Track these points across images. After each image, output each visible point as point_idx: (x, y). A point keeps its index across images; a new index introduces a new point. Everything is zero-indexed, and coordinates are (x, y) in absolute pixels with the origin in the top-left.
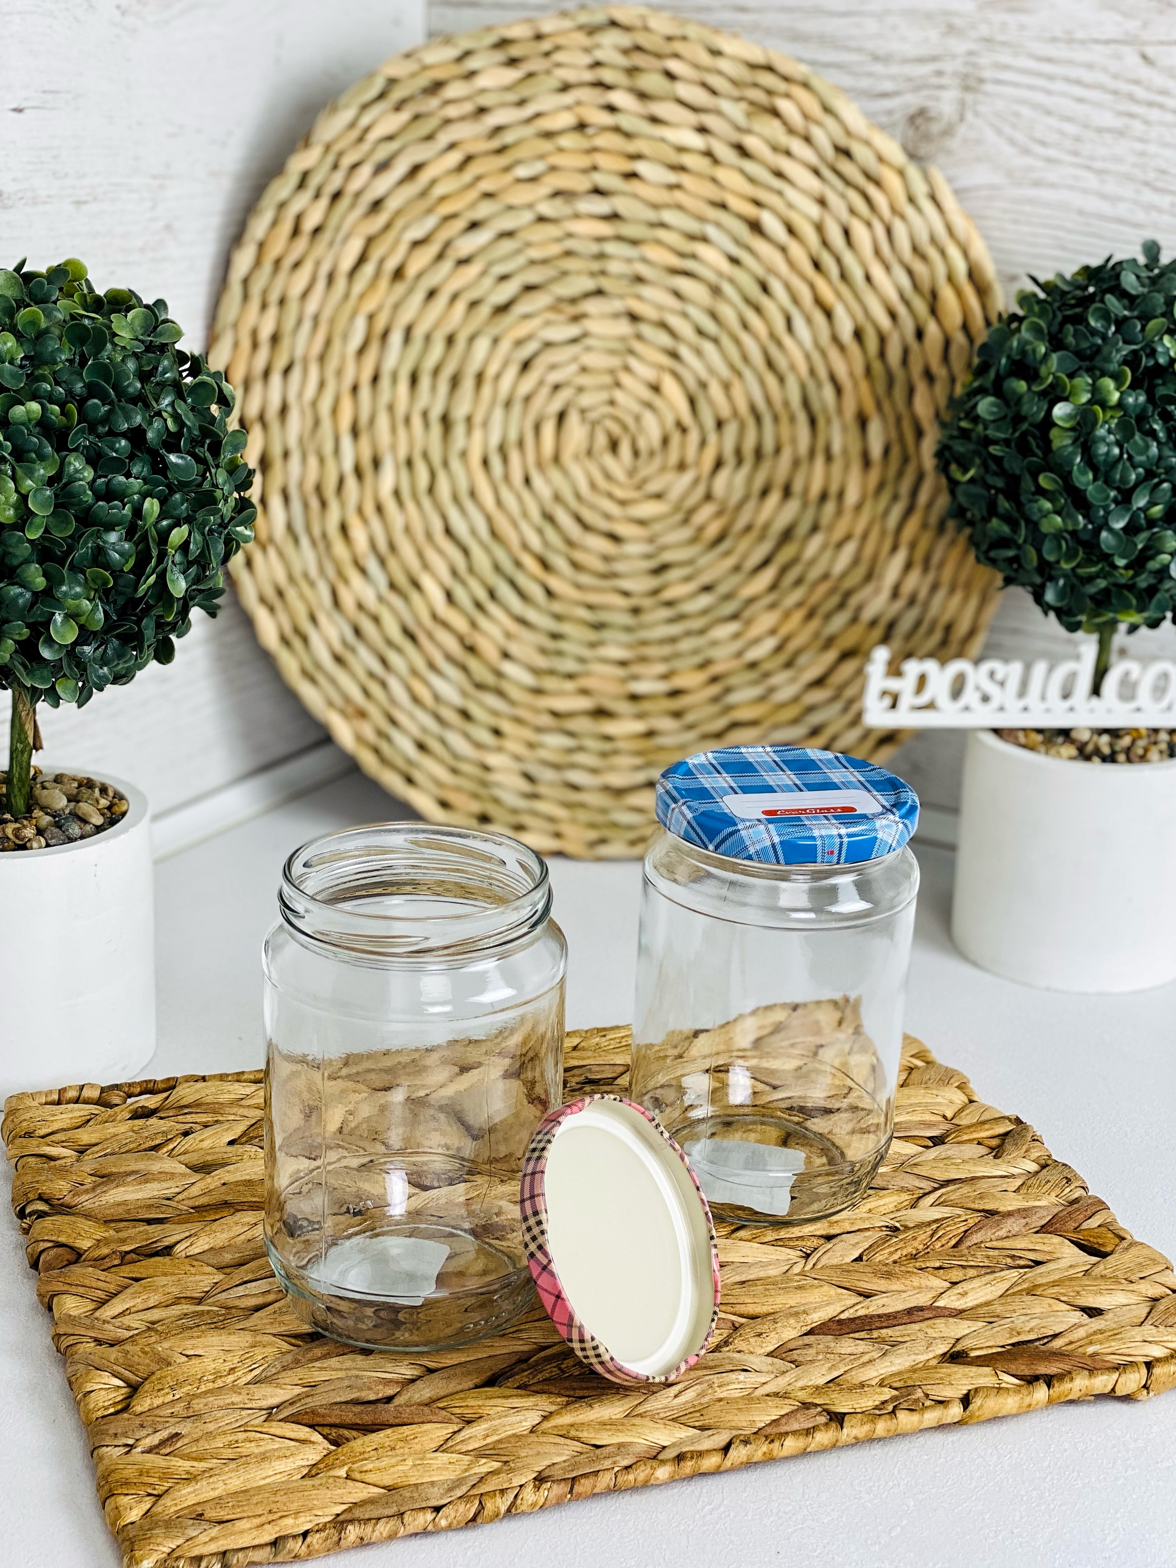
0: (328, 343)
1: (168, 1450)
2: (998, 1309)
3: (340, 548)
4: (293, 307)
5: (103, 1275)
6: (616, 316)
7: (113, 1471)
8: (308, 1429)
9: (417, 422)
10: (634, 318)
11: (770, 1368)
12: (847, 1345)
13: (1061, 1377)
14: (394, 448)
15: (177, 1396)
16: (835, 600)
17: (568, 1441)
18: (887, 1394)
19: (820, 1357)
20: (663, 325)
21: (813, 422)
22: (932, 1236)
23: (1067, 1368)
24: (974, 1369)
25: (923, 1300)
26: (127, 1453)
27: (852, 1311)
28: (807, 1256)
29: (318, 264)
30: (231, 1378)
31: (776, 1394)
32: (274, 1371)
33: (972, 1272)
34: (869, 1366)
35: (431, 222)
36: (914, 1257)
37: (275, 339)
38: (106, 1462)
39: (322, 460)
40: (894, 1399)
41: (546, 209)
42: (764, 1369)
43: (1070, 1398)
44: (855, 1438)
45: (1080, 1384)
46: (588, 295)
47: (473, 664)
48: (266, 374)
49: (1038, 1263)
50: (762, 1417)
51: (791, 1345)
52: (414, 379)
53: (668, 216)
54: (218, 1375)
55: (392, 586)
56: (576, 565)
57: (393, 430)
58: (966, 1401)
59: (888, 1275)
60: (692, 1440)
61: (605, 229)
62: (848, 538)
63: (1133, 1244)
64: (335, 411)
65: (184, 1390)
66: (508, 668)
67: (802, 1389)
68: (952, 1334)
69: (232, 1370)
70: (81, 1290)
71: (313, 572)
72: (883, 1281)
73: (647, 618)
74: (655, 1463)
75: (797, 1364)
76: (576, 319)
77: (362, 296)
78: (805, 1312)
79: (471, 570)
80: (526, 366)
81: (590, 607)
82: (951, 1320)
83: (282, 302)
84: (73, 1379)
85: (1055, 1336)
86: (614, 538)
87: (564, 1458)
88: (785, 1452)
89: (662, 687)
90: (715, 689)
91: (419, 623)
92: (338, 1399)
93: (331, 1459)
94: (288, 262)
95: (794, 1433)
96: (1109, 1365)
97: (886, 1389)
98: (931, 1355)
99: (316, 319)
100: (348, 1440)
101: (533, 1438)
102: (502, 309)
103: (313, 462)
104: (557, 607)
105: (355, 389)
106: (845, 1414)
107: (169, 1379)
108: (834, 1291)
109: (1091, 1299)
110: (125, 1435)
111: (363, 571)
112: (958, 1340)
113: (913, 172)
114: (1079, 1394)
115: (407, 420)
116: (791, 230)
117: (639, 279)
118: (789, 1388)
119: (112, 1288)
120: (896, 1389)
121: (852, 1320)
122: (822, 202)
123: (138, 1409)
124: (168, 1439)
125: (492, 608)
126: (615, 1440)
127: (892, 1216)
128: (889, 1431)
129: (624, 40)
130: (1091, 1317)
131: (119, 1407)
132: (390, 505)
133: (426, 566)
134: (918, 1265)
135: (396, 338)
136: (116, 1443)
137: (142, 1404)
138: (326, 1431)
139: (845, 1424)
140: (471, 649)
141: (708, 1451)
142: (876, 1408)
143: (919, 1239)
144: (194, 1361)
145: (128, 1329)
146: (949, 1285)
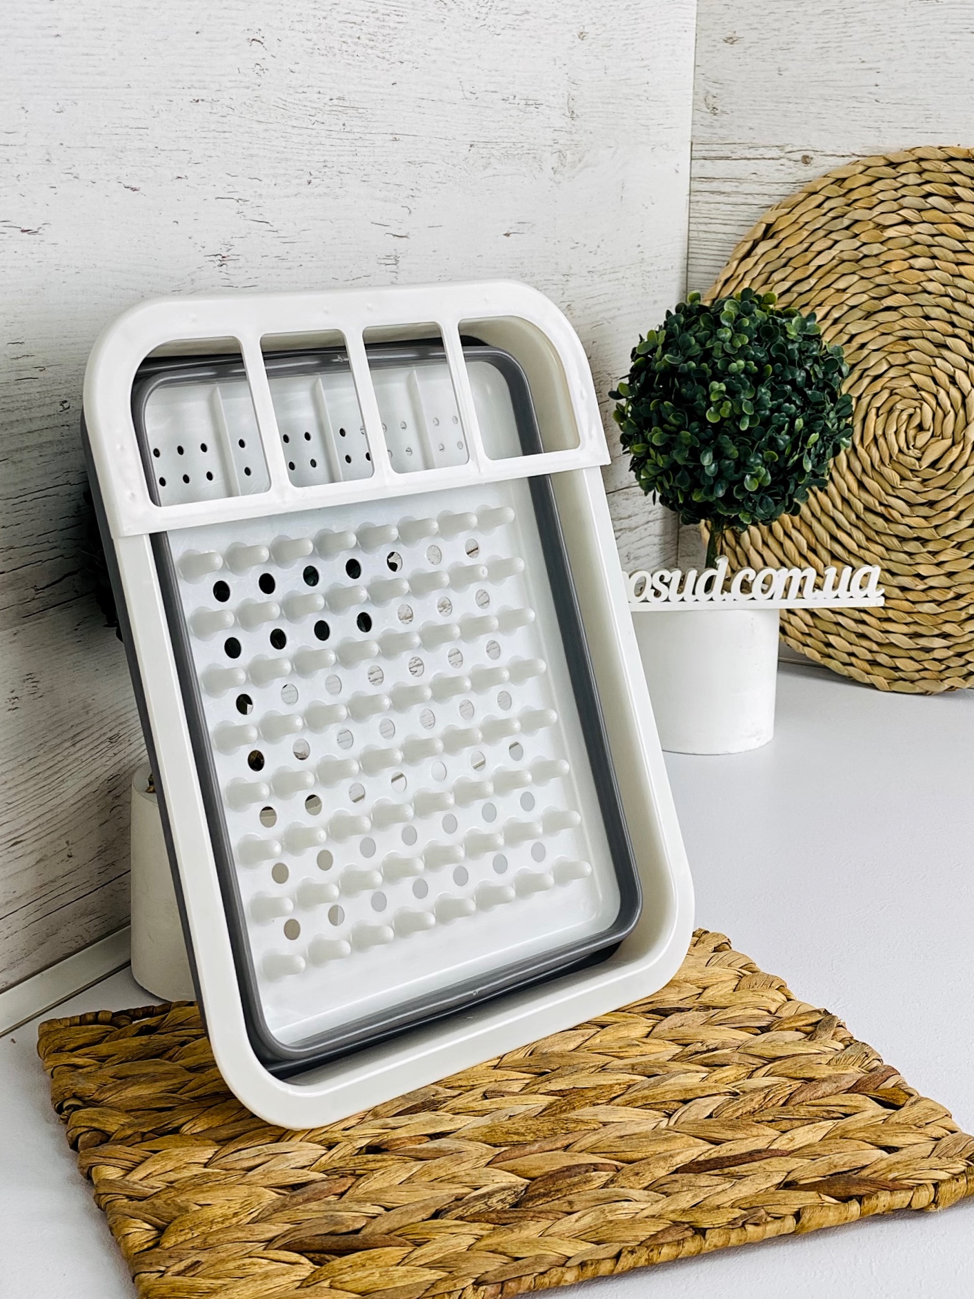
1: (192, 1273)
2: (819, 1150)
5: (129, 1150)
7: (151, 1290)
8: (297, 1255)
11: (648, 1199)
12: (703, 1179)
13: (869, 1196)
15: (195, 1235)
17: (497, 1255)
18: (737, 1213)
19: (685, 1189)
22: (765, 1098)
23: (873, 1189)
24: (803, 1193)
25: (761, 1144)
26: (161, 1276)
27: (706, 1155)
28: (669, 1116)
30: (234, 1220)
31: (653, 1216)
32: (268, 1213)
33: (797, 1123)
34: (723, 1194)
36: (753, 1113)
38: (145, 1284)
40: (742, 1217)
42: (643, 1199)
43: (876, 1212)
44: (715, 1246)
45: (884, 1200)
49: (847, 1115)
50: (644, 1233)
51: (662, 1181)
54: (226, 1218)
58: (797, 1216)
59: (733, 1127)
60: (591, 1252)
63: (920, 1100)
65: (200, 1230)
67: (673, 1212)
68: (785, 1169)
69: (235, 1214)
70: (114, 1161)
72: (729, 1132)
74: (564, 1269)
75: (667, 1194)
78: (671, 1156)
82: (783, 1158)
84: (114, 1226)
85: (864, 1167)
87: (495, 1268)
88: (662, 1259)
92: (319, 1232)
93: (317, 1274)
95: (668, 1243)
96: (906, 1187)
97: (737, 1210)
98: (769, 1185)
100: (328, 1261)
101: (470, 1254)
106: (706, 1229)
107: (188, 1223)
108: (692, 1140)
109: (889, 1141)
110: (158, 1264)
112: (789, 1173)
114: (884, 1209)
118: (663, 1212)
119: (137, 1159)
120: (744, 1209)
121: (707, 1161)
123: (167, 1245)
124: (191, 1266)
126: (532, 1254)
127: (733, 1084)
128: (740, 1240)
130: (889, 1153)
131: (150, 1244)
134: (755, 1119)
136: (152, 1269)
137: (169, 1241)
138: (312, 1255)
139: (707, 1236)
141: (604, 1259)
142: (729, 1223)
143: (755, 1100)
144: (206, 1208)
145: (152, 1188)
146: (778, 1133)
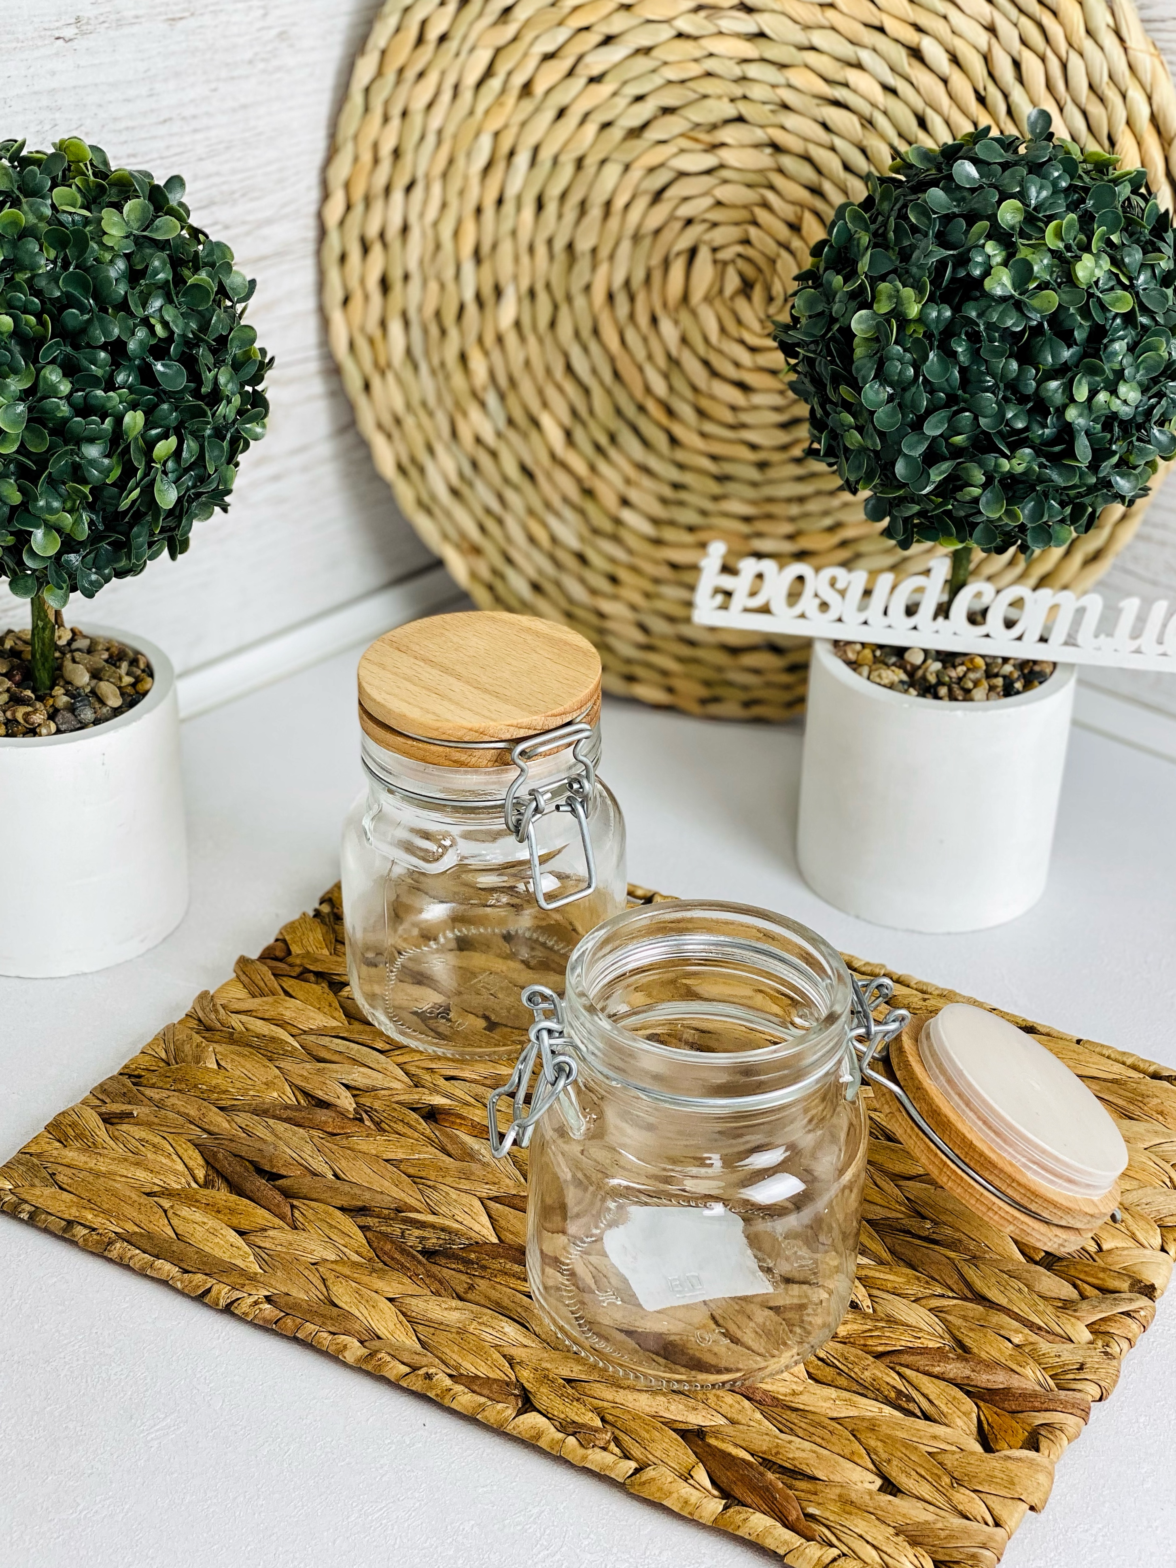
0: (451, 162)
3: (458, 380)
4: (417, 119)
6: (757, 146)
9: (541, 250)
10: (776, 148)
14: (516, 278)
20: (807, 158)
29: (443, 73)
35: (562, 35)
37: (397, 153)
39: (442, 286)
41: (684, 24)
46: (727, 122)
47: (590, 508)
48: (388, 190)
52: (540, 205)
53: (818, 38)
55: (511, 422)
56: (701, 413)
57: (517, 259)
61: (749, 50)
64: (456, 234)
66: (627, 515)
71: (432, 401)
73: (772, 473)
76: (714, 147)
77: (487, 112)
79: (591, 412)
80: (658, 196)
81: (714, 458)
83: (404, 114)
86: (743, 387)
91: (537, 462)
94: (410, 74)
99: (440, 132)
102: (636, 133)
103: (433, 286)
104: (680, 455)
105: (479, 211)
111: (483, 404)
115: (531, 249)
116: (955, 60)
117: (785, 107)
122: (991, 29)
125: (612, 452)
132: (511, 339)
133: (545, 405)
135: (522, 159)
140: (588, 493)
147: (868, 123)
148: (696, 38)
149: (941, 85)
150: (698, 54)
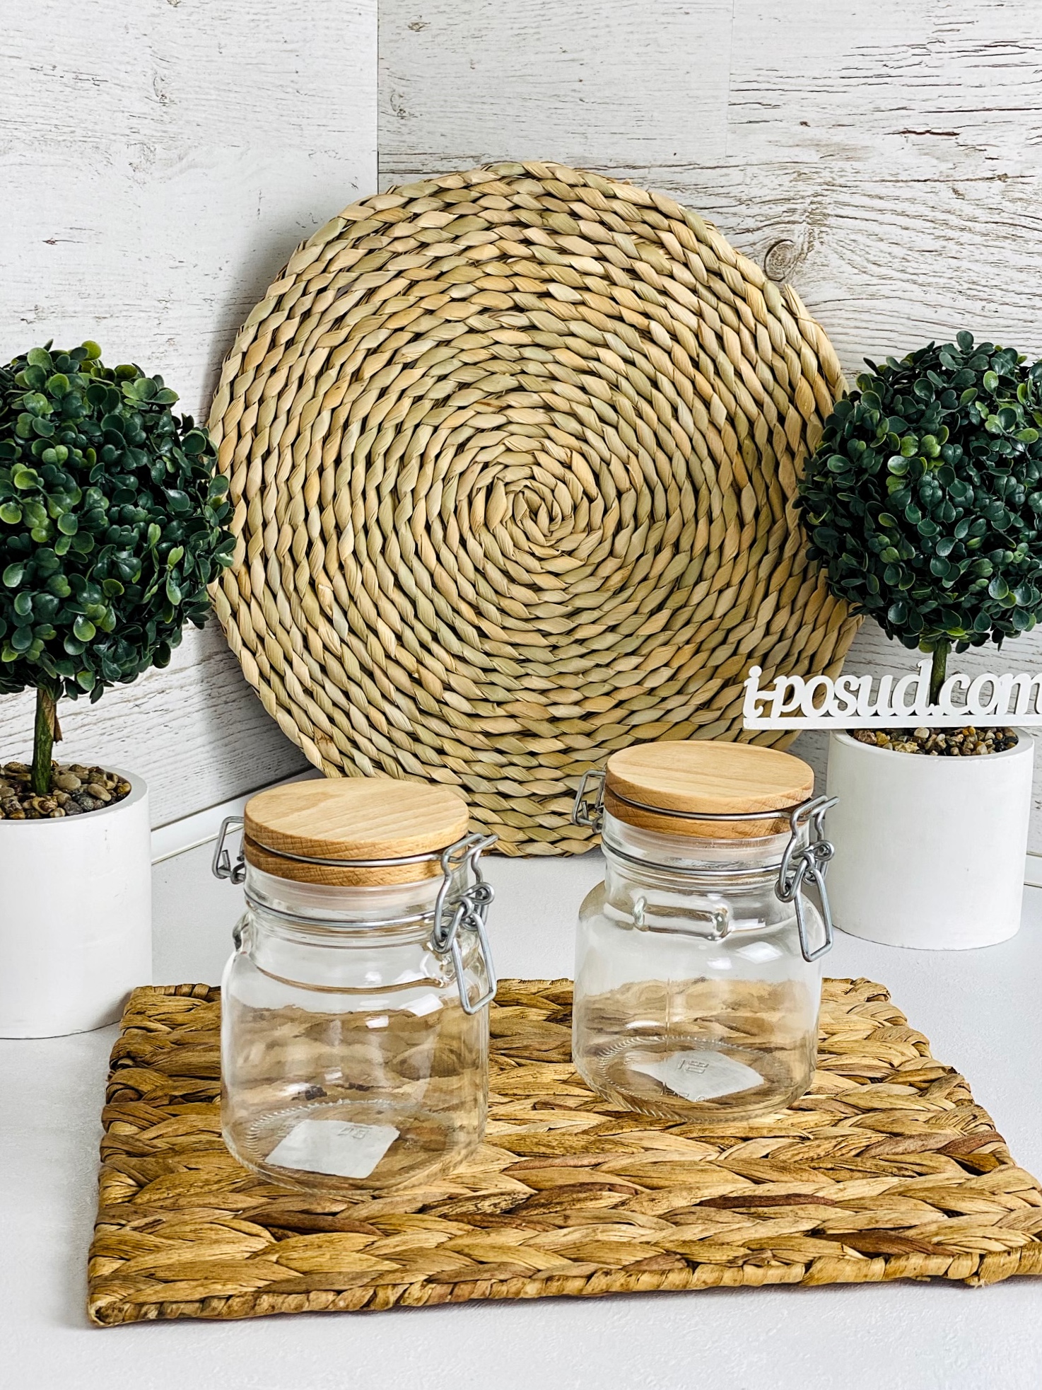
0: (298, 435)
2: (869, 1203)
3: (309, 600)
4: (271, 404)
6: (535, 407)
9: (372, 495)
10: (548, 408)
12: (723, 1215)
13: (898, 1256)
14: (352, 518)
16: (719, 636)
18: (742, 1252)
20: (573, 415)
21: (696, 492)
24: (825, 1242)
27: (740, 1192)
31: (649, 1243)
34: (739, 1232)
35: (383, 334)
37: (256, 430)
39: (295, 529)
40: (746, 1256)
41: (475, 322)
42: (648, 1225)
44: (703, 1283)
45: (915, 1263)
46: (511, 390)
47: (419, 694)
48: (249, 460)
50: (628, 1259)
51: (679, 1212)
52: (369, 462)
53: (575, 327)
55: (351, 630)
56: (503, 611)
57: (353, 503)
58: (808, 1265)
60: (565, 1267)
61: (523, 338)
62: (728, 585)
64: (304, 488)
66: (448, 696)
67: (672, 1241)
68: (820, 1217)
71: (288, 621)
73: (562, 654)
74: (527, 1281)
75: (677, 1224)
76: (502, 409)
77: (327, 394)
78: (699, 1188)
79: (418, 617)
80: (461, 448)
81: (514, 645)
82: (824, 1207)
83: (261, 401)
86: (536, 588)
87: (454, 1268)
88: (641, 1286)
89: (577, 711)
90: (620, 713)
91: (375, 662)
94: (266, 370)
97: (743, 1249)
98: (797, 1230)
99: (290, 411)
102: (441, 403)
103: (287, 529)
104: (489, 646)
105: (321, 470)
106: (700, 1263)
108: (732, 1177)
111: (329, 620)
112: (823, 1222)
113: (772, 288)
115: (364, 495)
116: (674, 337)
117: (554, 378)
118: (661, 1240)
120: (751, 1250)
121: (738, 1198)
122: (699, 314)
125: (434, 647)
126: (499, 1260)
128: (733, 1281)
129: (537, 188)
132: (351, 564)
133: (380, 614)
135: (355, 428)
139: (697, 1271)
140: (418, 682)
141: (574, 1277)
147: (615, 387)
148: (483, 332)
149: (666, 355)
150: (486, 342)
